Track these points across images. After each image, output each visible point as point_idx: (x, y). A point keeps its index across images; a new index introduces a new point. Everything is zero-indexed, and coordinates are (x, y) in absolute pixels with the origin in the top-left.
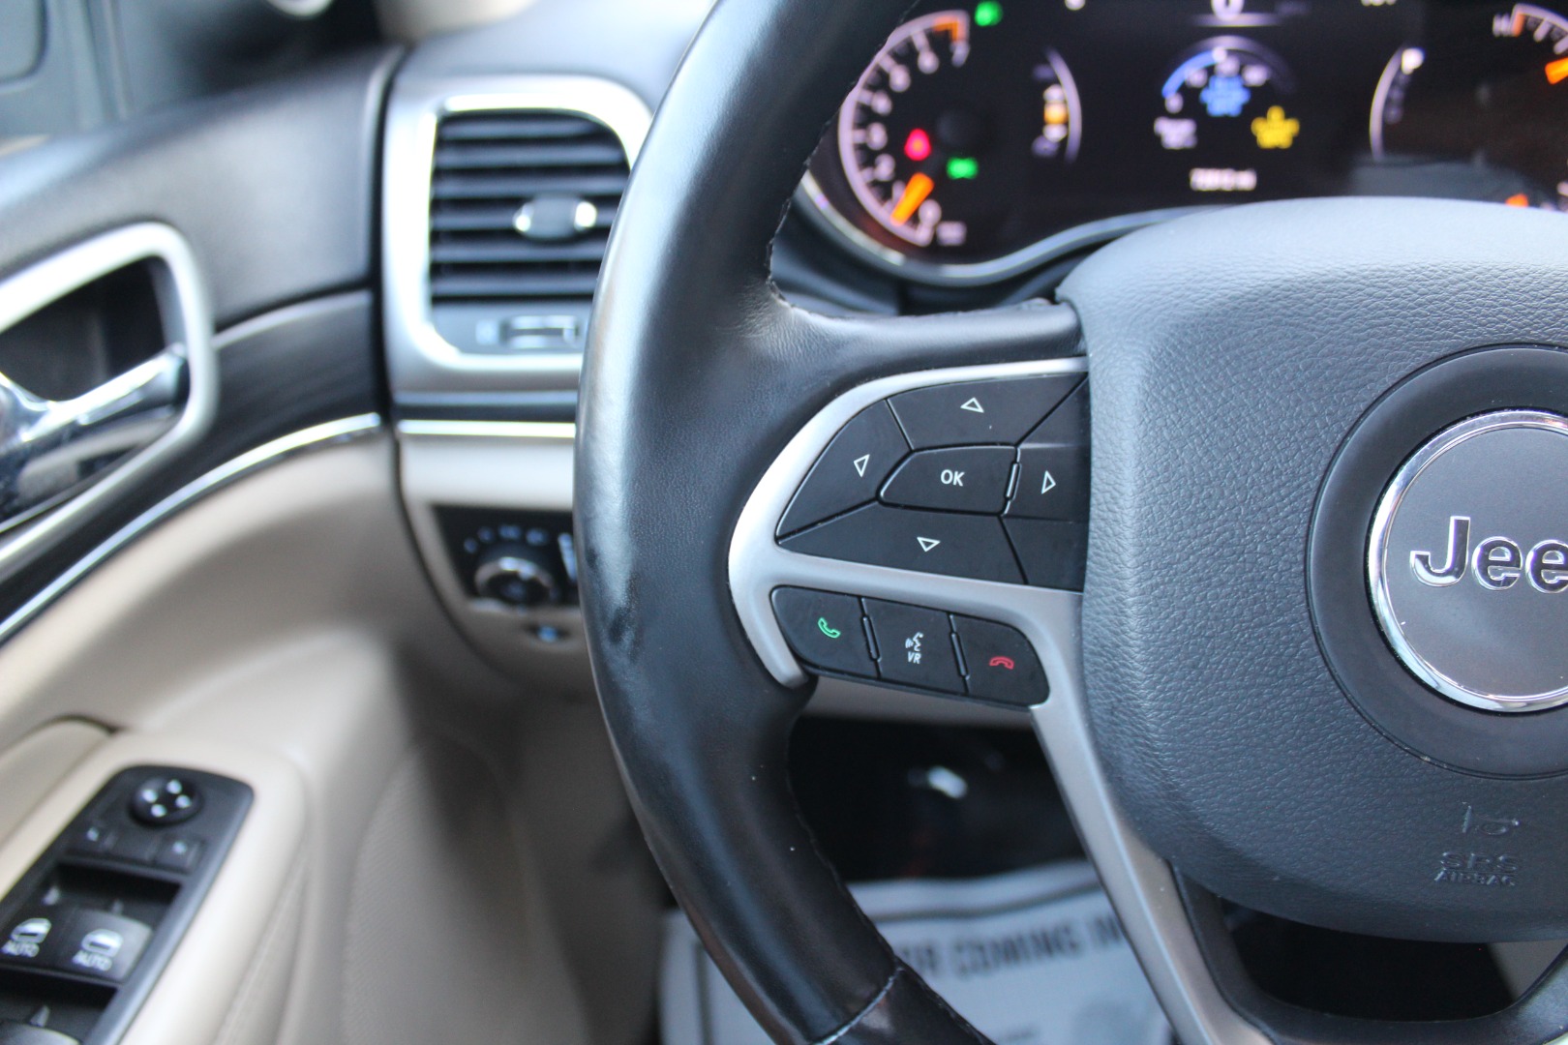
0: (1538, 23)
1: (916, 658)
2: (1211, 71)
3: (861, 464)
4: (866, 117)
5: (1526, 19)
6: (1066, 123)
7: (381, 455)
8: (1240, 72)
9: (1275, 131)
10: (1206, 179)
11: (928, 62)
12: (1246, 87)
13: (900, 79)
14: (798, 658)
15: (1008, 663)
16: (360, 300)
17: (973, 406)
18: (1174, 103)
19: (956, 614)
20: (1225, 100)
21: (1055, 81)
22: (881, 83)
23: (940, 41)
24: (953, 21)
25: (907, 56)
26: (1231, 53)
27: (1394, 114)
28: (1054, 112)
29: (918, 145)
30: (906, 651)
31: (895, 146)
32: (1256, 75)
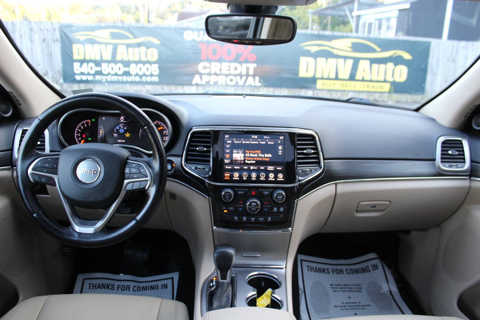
0: (159, 123)
1: (44, 180)
2: (120, 128)
3: (39, 164)
4: (78, 132)
5: (157, 122)
6: (102, 134)
7: (11, 171)
8: (123, 128)
9: (128, 135)
10: (119, 141)
11: (86, 126)
12: (124, 130)
13: (82, 128)
14: (34, 180)
15: (52, 181)
16: (11, 152)
17: (50, 159)
18: (115, 131)
19: (48, 177)
20: (122, 131)
21: (102, 129)
22: (80, 128)
23: (87, 123)
24: (89, 121)
25: (83, 125)
26: (122, 125)
27: (142, 133)
28: (101, 132)
29: (84, 136)
30: (43, 180)
31: (81, 136)
32: (125, 128)
